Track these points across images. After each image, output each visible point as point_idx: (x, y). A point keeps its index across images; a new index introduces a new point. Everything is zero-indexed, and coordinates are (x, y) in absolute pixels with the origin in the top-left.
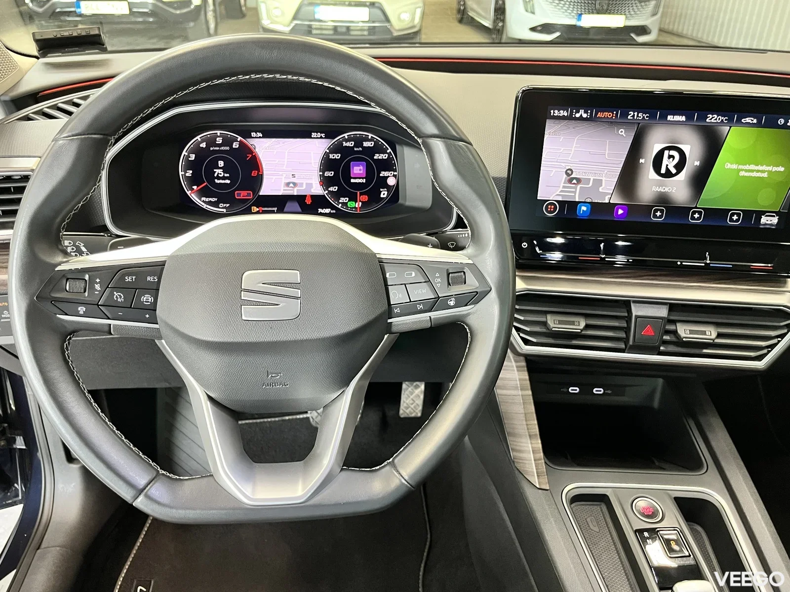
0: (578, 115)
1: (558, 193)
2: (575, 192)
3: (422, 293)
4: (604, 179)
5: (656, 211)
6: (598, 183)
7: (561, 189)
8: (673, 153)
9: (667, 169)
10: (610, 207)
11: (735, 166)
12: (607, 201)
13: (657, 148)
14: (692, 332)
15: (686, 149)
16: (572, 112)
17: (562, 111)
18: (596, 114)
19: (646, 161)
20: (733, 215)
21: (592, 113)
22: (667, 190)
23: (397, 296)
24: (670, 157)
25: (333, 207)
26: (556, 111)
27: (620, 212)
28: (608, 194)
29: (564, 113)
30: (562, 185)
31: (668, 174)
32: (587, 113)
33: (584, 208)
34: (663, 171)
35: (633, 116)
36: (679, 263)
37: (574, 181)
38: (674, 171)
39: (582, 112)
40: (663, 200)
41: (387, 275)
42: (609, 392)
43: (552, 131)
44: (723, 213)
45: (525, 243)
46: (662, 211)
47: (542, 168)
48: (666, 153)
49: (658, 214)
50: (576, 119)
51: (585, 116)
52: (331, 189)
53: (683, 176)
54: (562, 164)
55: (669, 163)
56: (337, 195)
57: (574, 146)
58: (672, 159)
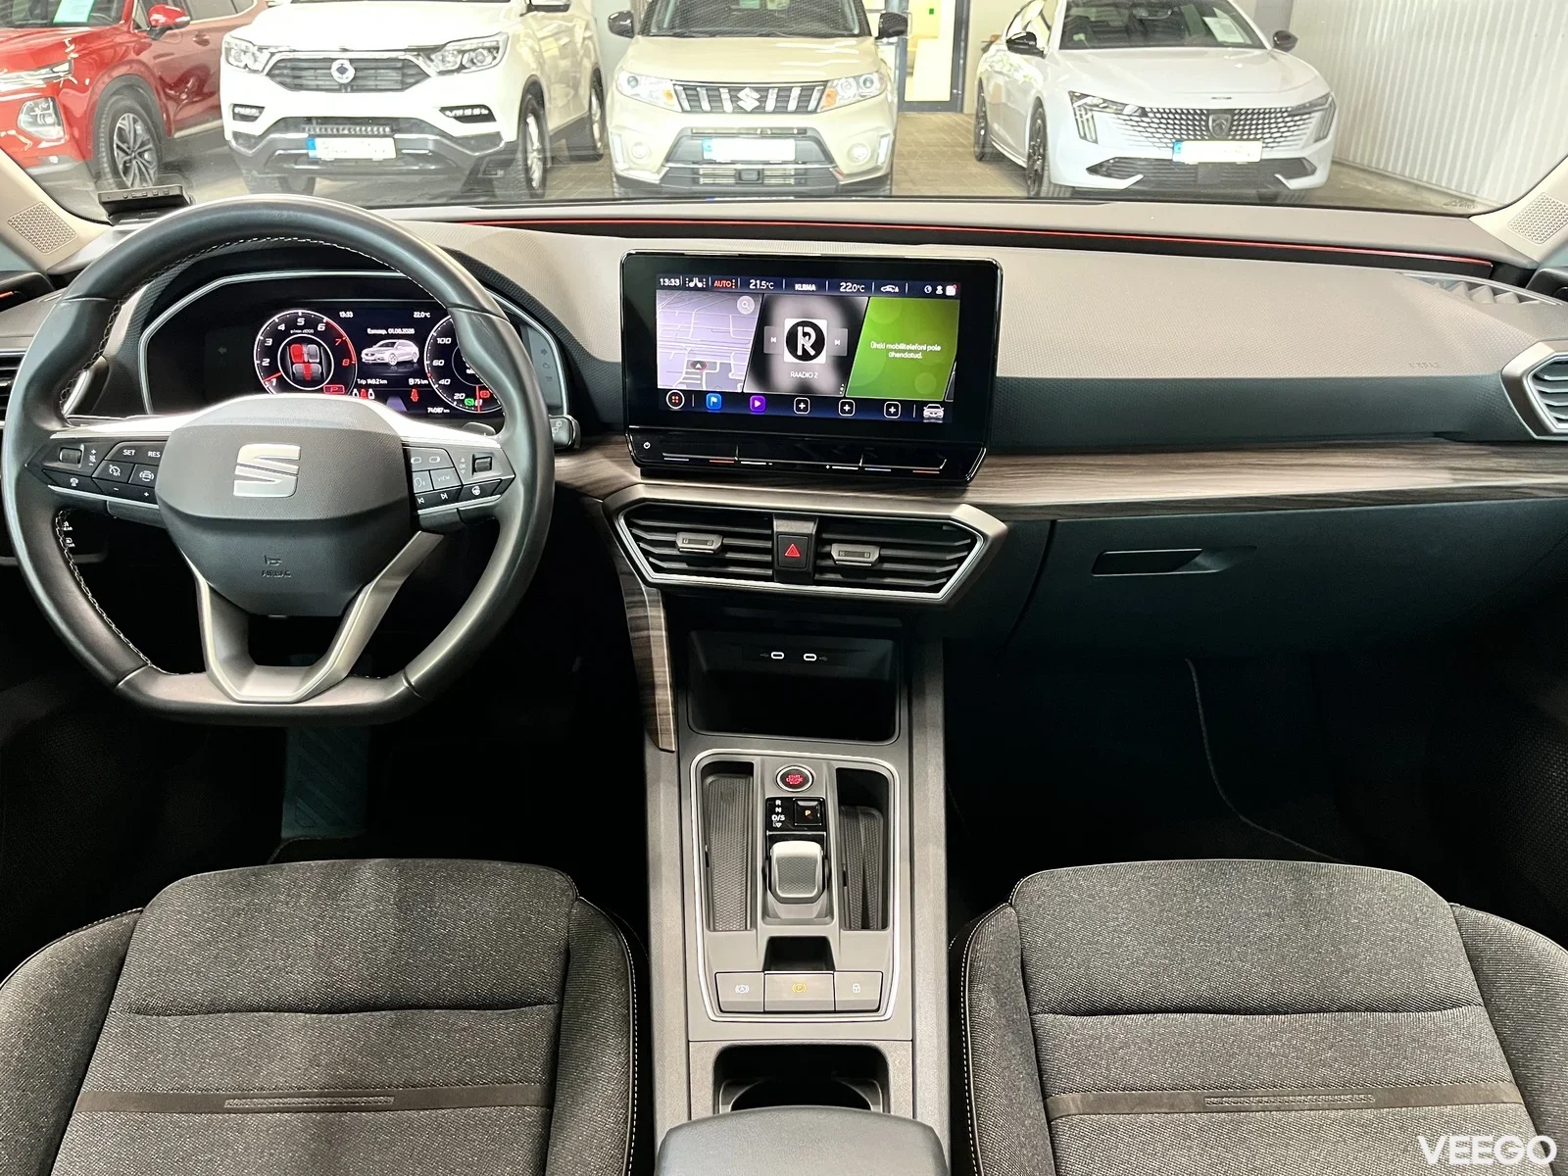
0: (692, 285)
1: (681, 380)
2: (701, 380)
3: (446, 481)
4: (732, 363)
5: (799, 402)
6: (726, 367)
7: (684, 375)
8: (808, 329)
9: (804, 350)
10: (744, 397)
11: (881, 346)
12: (740, 391)
13: (789, 323)
14: (847, 553)
15: (822, 324)
16: (684, 281)
17: (673, 280)
18: (713, 283)
19: (777, 340)
20: (889, 406)
21: (707, 282)
22: (807, 375)
23: (421, 484)
24: (805, 334)
25: (446, 406)
26: (666, 280)
27: (757, 404)
28: (740, 381)
29: (676, 282)
30: (685, 370)
31: (806, 356)
32: (702, 282)
33: (714, 399)
34: (800, 353)
35: (756, 285)
36: (828, 467)
37: (698, 366)
38: (812, 352)
39: (696, 280)
40: (805, 389)
41: (412, 461)
42: (824, 659)
43: (664, 303)
44: (877, 405)
45: (647, 443)
46: (806, 402)
47: (659, 350)
48: (800, 329)
49: (802, 406)
50: (690, 289)
51: (700, 285)
52: (442, 382)
53: (822, 358)
54: (684, 345)
55: (805, 342)
56: (451, 390)
57: (693, 321)
58: (807, 337)
